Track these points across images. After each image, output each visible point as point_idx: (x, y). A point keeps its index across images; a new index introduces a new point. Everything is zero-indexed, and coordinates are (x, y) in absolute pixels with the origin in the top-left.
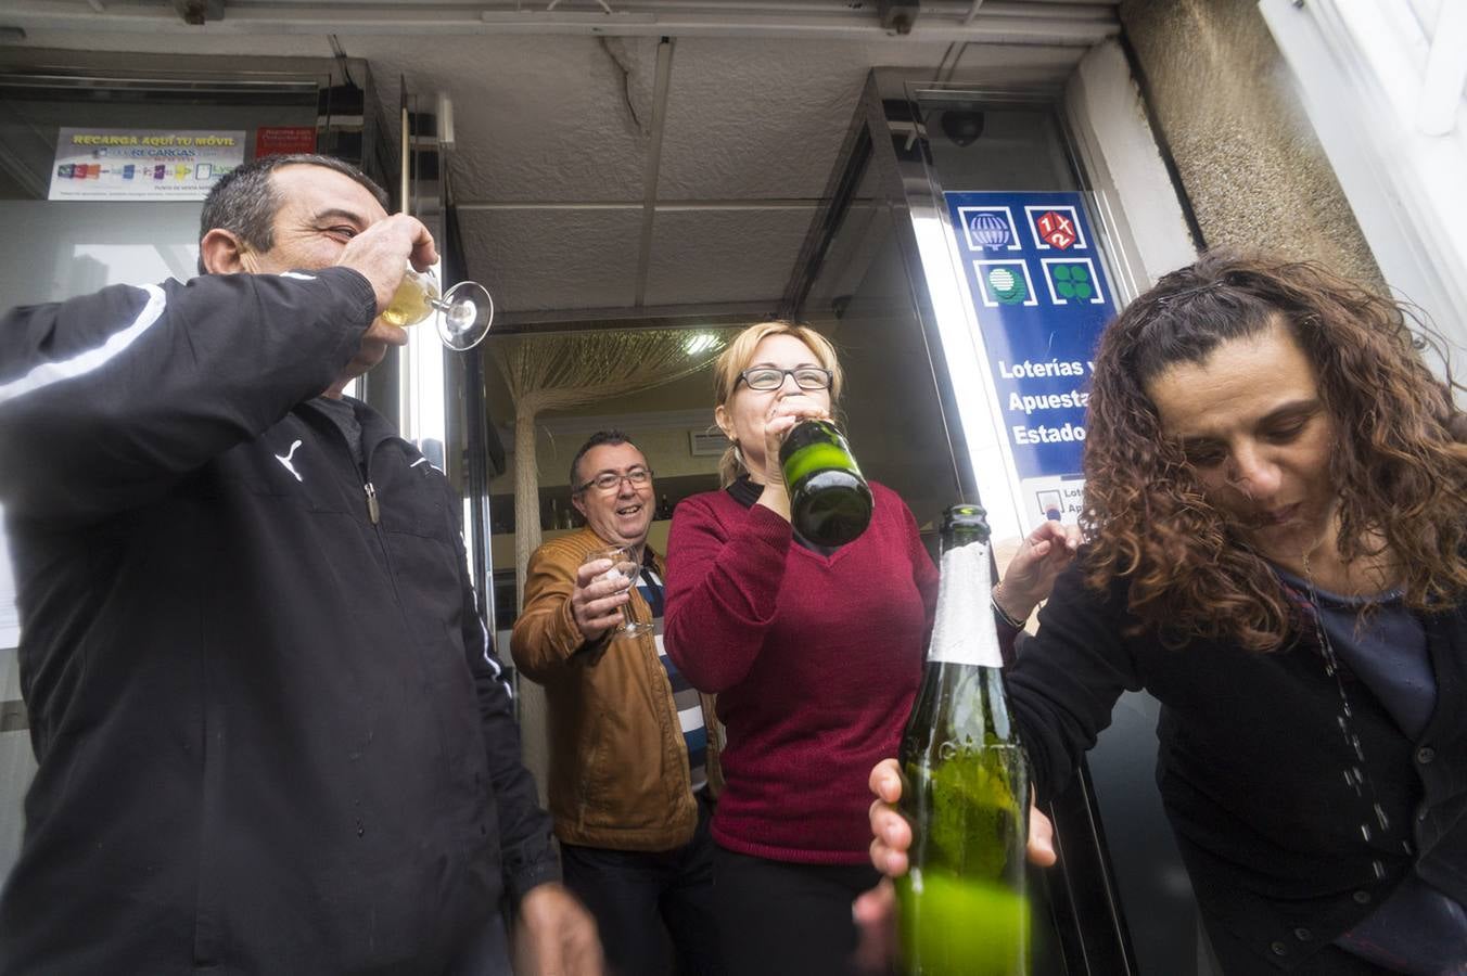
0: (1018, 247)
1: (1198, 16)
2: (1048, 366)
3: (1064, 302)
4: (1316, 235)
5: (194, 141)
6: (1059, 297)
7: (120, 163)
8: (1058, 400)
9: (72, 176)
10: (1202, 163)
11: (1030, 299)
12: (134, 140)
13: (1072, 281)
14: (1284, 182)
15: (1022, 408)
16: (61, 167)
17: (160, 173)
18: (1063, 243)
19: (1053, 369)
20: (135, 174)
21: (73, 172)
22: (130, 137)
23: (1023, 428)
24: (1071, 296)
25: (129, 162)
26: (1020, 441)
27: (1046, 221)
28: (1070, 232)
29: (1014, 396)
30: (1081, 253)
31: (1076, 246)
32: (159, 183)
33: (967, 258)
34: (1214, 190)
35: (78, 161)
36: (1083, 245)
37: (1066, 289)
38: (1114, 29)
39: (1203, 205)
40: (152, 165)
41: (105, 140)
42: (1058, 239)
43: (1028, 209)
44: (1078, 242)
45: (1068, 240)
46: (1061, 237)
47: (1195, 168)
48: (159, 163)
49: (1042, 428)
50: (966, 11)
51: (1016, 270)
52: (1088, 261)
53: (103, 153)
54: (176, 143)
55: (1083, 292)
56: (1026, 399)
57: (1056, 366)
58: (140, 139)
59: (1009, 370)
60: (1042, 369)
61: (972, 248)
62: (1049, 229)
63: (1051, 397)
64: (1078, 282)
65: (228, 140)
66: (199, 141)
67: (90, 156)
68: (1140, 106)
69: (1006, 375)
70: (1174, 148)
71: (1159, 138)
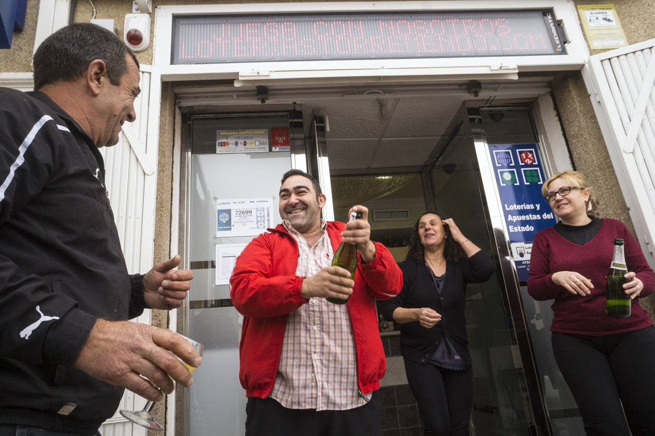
0: (513, 164)
2: (522, 206)
3: (528, 184)
4: (607, 170)
5: (253, 133)
6: (527, 182)
7: (234, 141)
8: (525, 217)
9: (222, 146)
10: (575, 141)
11: (516, 183)
12: (237, 133)
13: (532, 176)
14: (598, 152)
15: (512, 220)
16: (218, 143)
17: (245, 144)
18: (529, 162)
19: (523, 207)
20: (239, 145)
21: (222, 144)
22: (235, 132)
23: (512, 226)
24: (531, 181)
25: (236, 140)
26: (511, 231)
27: (523, 155)
28: (532, 158)
29: (510, 216)
30: (536, 166)
31: (534, 164)
32: (245, 147)
33: (496, 168)
34: (578, 151)
35: (223, 141)
36: (536, 163)
37: (530, 179)
38: (549, 90)
39: (575, 155)
40: (242, 141)
41: (229, 134)
42: (528, 161)
43: (517, 150)
44: (535, 162)
45: (531, 161)
46: (529, 160)
47: (573, 142)
48: (245, 141)
49: (519, 226)
50: (498, 86)
51: (512, 173)
52: (538, 169)
53: (229, 138)
54: (248, 134)
55: (535, 180)
56: (514, 217)
57: (524, 206)
58: (238, 133)
59: (508, 207)
60: (520, 207)
61: (497, 165)
62: (524, 157)
63: (522, 216)
64: (534, 176)
65: (263, 132)
66: (255, 133)
67: (225, 139)
68: (557, 118)
69: (507, 209)
70: (567, 134)
71: (563, 129)
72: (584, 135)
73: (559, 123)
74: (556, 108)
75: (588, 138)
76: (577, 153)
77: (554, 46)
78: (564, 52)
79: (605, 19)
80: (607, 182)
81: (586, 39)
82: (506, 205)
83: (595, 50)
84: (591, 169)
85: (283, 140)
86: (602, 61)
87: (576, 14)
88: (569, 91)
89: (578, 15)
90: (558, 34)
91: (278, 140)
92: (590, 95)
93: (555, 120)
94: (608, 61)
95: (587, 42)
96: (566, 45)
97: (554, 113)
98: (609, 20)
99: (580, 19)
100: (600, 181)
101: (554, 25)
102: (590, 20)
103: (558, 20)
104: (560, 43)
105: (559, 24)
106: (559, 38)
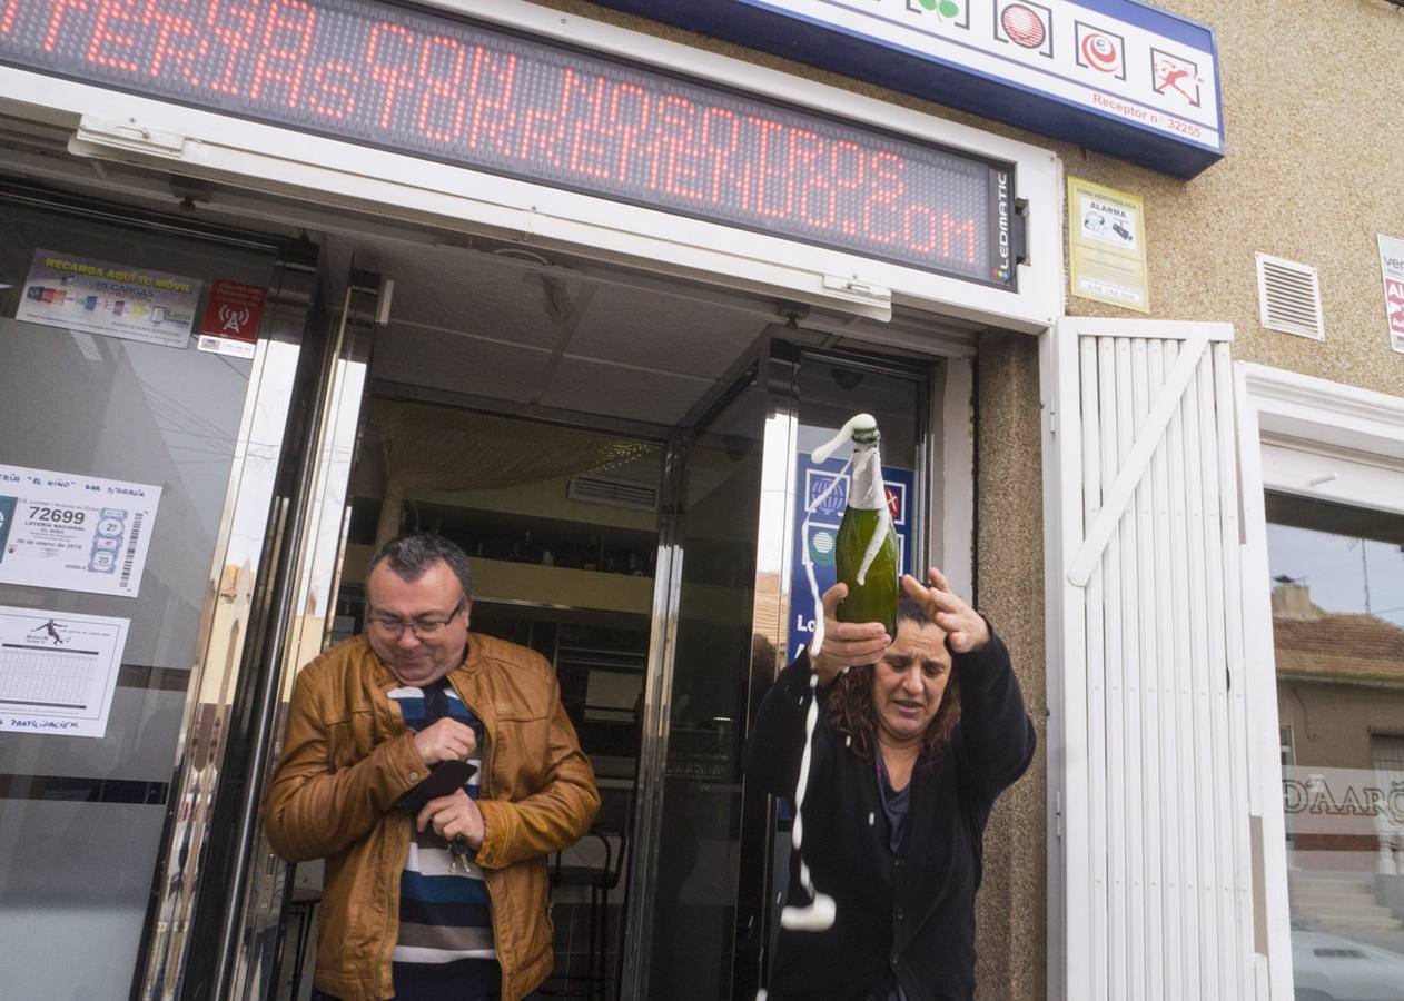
1: (1014, 387)
5: (153, 283)
7: (85, 294)
9: (39, 298)
10: (991, 501)
12: (100, 271)
16: (31, 288)
17: (119, 309)
20: (96, 307)
21: (41, 294)
22: (97, 267)
25: (92, 293)
28: (895, 508)
30: (899, 529)
31: (897, 522)
32: (117, 318)
33: (800, 518)
34: (991, 527)
35: (47, 284)
36: (902, 523)
38: (972, 352)
39: (983, 534)
40: (112, 299)
41: (74, 267)
44: (898, 519)
47: (986, 501)
48: (119, 299)
51: (837, 536)
52: (902, 537)
53: (70, 280)
54: (137, 281)
58: (106, 271)
59: (805, 624)
61: (807, 508)
65: (186, 287)
66: (159, 283)
67: (59, 281)
68: (971, 426)
69: (800, 628)
70: (980, 475)
71: (976, 460)
72: (1011, 495)
73: (971, 440)
74: (975, 402)
75: (1015, 507)
76: (988, 531)
77: (994, 260)
78: (1011, 284)
79: (1117, 229)
80: (1027, 627)
81: (1067, 265)
82: (800, 617)
83: (1078, 298)
84: (1003, 582)
85: (239, 323)
86: (1081, 337)
87: (1062, 196)
88: (1007, 374)
89: (1066, 200)
90: (1009, 232)
91: (226, 321)
92: (1042, 407)
93: (966, 431)
94: (1093, 341)
95: (1068, 273)
96: (1020, 266)
97: (968, 412)
98: (1125, 235)
99: (1066, 212)
100: (1013, 620)
101: (1008, 210)
102: (1087, 222)
103: (1019, 199)
104: (1010, 256)
105: (1018, 209)
106: (1010, 246)
